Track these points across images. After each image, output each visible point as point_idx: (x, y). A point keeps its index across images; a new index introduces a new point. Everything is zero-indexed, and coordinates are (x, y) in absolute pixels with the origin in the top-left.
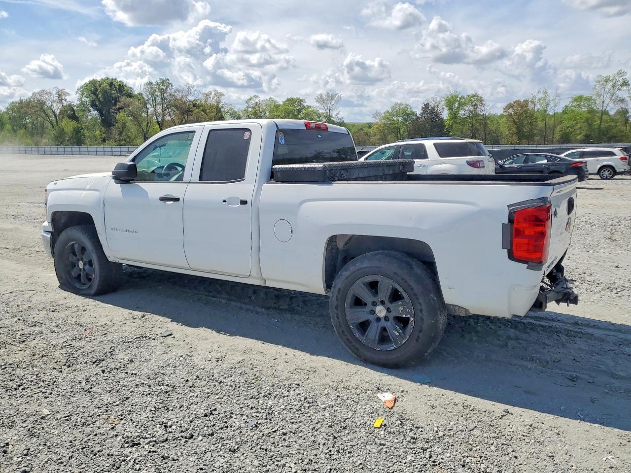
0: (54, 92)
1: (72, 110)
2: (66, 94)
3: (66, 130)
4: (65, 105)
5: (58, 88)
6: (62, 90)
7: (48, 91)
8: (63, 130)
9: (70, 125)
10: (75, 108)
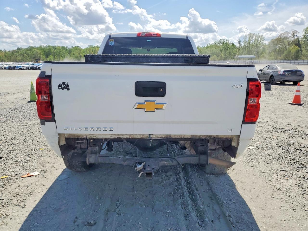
0: (291, 32)
1: (299, 41)
2: (297, 32)
3: (292, 51)
4: (295, 38)
5: (293, 30)
6: (295, 31)
7: (288, 32)
8: (291, 51)
9: (295, 49)
10: (300, 40)
